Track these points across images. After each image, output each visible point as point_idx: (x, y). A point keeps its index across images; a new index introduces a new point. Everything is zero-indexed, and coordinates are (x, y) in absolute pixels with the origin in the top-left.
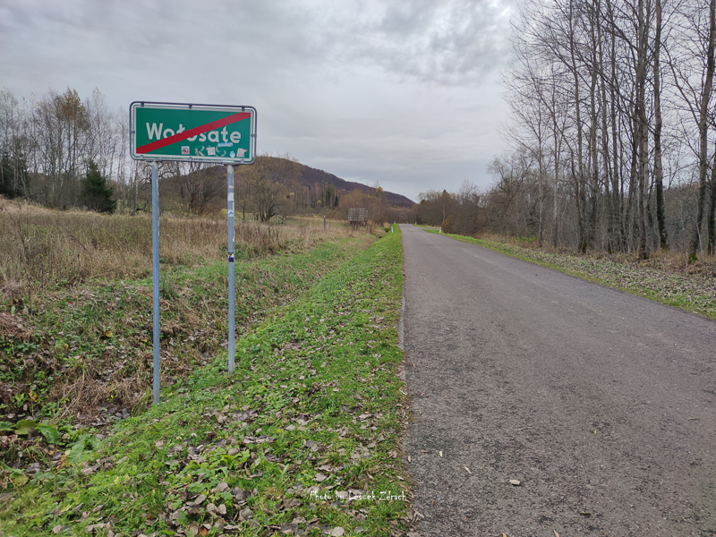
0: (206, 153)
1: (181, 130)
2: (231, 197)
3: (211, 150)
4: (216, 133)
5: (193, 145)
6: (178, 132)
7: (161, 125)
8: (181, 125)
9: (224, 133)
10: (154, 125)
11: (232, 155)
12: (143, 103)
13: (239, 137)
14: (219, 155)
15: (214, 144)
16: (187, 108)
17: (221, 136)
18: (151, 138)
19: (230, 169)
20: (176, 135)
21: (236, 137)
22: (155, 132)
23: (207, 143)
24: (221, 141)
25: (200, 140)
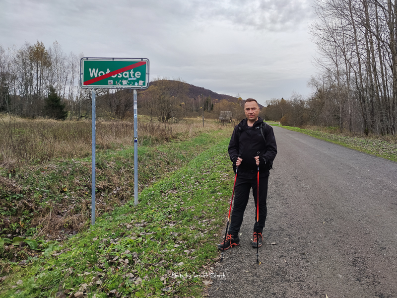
0: (121, 84)
1: (108, 71)
2: (135, 107)
3: (125, 82)
4: (127, 73)
5: (114, 80)
6: (106, 73)
7: (97, 69)
8: (108, 69)
9: (132, 72)
10: (94, 69)
11: (136, 84)
12: (87, 58)
13: (140, 75)
14: (129, 84)
15: (126, 79)
16: (111, 60)
17: (130, 74)
18: (92, 76)
19: (135, 92)
20: (106, 74)
21: (138, 74)
22: (94, 73)
23: (123, 78)
24: (130, 77)
25: (119, 77)
